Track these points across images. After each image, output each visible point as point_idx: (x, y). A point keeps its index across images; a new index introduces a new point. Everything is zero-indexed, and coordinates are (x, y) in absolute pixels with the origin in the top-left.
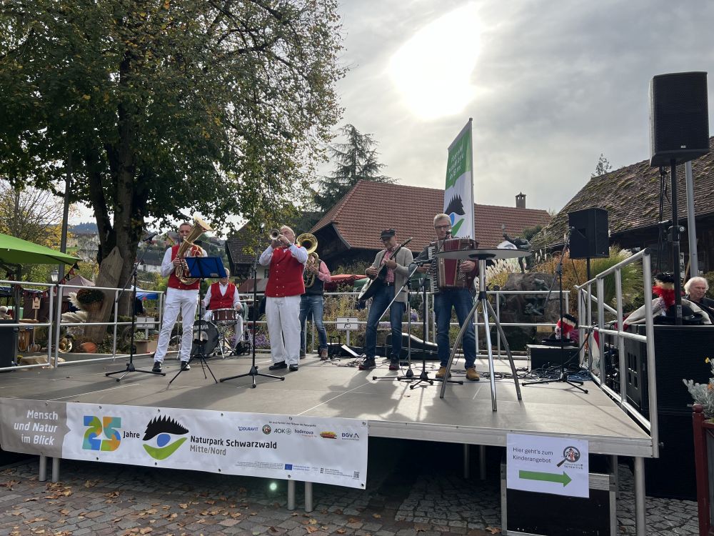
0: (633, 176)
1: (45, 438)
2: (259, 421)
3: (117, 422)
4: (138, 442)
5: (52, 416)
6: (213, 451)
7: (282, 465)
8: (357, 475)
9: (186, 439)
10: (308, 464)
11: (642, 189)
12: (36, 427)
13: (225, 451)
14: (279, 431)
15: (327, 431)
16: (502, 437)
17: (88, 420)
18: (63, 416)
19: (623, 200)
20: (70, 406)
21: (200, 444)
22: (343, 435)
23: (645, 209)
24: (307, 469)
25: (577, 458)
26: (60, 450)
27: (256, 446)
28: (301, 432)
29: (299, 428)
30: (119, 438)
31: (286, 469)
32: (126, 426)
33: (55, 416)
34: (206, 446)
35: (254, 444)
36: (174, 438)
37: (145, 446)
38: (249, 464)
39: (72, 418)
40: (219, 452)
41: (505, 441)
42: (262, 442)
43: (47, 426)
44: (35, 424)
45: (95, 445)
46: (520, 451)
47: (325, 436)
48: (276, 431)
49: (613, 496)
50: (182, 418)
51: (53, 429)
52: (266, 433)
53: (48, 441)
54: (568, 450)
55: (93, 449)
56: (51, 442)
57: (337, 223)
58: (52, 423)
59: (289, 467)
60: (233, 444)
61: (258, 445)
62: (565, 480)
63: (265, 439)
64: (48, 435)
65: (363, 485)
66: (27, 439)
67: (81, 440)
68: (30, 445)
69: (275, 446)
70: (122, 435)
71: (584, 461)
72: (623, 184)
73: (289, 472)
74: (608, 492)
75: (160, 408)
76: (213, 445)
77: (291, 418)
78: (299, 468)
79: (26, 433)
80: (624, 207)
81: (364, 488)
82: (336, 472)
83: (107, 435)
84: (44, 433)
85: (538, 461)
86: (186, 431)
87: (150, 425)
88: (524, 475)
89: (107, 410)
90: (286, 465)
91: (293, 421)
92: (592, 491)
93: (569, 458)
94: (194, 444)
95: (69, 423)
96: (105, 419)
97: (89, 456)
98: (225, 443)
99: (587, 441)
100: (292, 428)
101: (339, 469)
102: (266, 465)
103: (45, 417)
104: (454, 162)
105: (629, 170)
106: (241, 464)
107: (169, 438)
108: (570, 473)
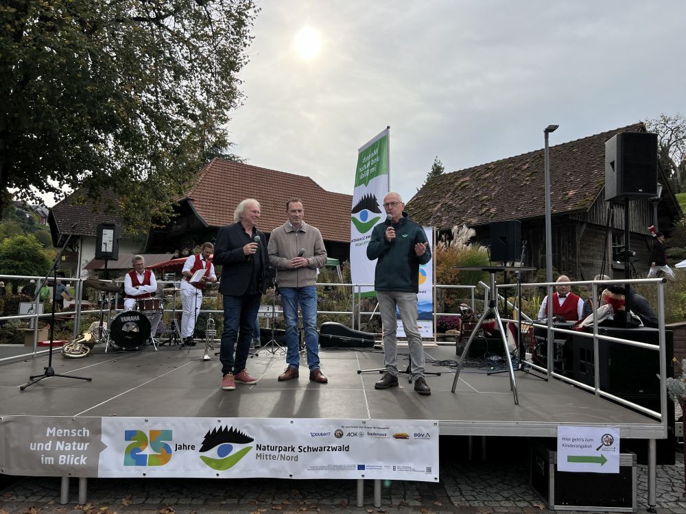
0: (468, 178)
1: (74, 458)
2: (331, 426)
3: (168, 435)
4: (195, 455)
5: (81, 433)
6: (283, 457)
7: (354, 466)
8: (429, 470)
9: (251, 447)
10: (380, 463)
11: (476, 191)
12: (60, 446)
13: (297, 457)
14: (352, 435)
15: (400, 432)
16: (554, 429)
17: (129, 435)
18: (97, 431)
19: (462, 199)
20: (106, 422)
21: (266, 452)
22: (415, 435)
23: (481, 208)
24: (380, 468)
25: (611, 443)
26: (96, 469)
27: (328, 450)
28: (374, 434)
29: (373, 431)
30: (169, 451)
31: (359, 469)
32: (178, 438)
33: (86, 432)
34: (276, 453)
35: (326, 449)
36: (237, 448)
37: (202, 457)
38: (322, 468)
39: (108, 434)
40: (289, 458)
41: (557, 433)
42: (334, 446)
43: (74, 443)
44: (58, 443)
45: (141, 461)
46: (569, 440)
47: (398, 437)
48: (349, 434)
49: (634, 470)
50: (247, 428)
51: (83, 447)
52: (338, 437)
53: (78, 461)
54: (605, 437)
55: (137, 464)
56: (83, 461)
57: (193, 200)
58: (83, 440)
59: (361, 467)
60: (306, 450)
61: (330, 449)
62: (602, 460)
63: (337, 443)
64: (77, 453)
65: (436, 478)
66: (50, 460)
67: (122, 457)
68: (55, 466)
69: (347, 449)
70: (173, 448)
71: (617, 444)
72: (460, 185)
73: (362, 472)
74: (631, 468)
75: (219, 419)
76: (282, 453)
77: (364, 422)
78: (371, 468)
79: (47, 454)
80: (464, 205)
81: (438, 481)
82: (407, 469)
83: (154, 448)
84: (71, 452)
85: (581, 447)
86: (251, 440)
87: (208, 436)
88: (571, 459)
89: (155, 423)
90: (359, 466)
91: (366, 425)
92: (621, 468)
93: (606, 443)
94: (259, 452)
95: (104, 439)
96: (152, 432)
97: (134, 472)
98: (297, 450)
99: (618, 430)
100: (365, 431)
101: (411, 465)
102: (340, 468)
103: (71, 433)
104: (366, 163)
105: (464, 173)
106: (313, 468)
107: (231, 448)
108: (606, 455)
